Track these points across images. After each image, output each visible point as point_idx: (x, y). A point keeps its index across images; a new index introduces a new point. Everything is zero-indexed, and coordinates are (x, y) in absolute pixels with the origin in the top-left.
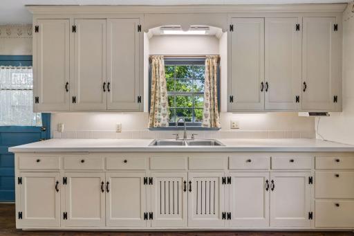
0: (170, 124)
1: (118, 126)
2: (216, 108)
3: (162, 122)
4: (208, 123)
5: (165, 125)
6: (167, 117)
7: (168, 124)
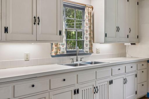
0: (67, 52)
1: (27, 55)
2: (92, 40)
3: (62, 50)
4: (88, 50)
5: (64, 52)
6: (65, 46)
7: (66, 52)
